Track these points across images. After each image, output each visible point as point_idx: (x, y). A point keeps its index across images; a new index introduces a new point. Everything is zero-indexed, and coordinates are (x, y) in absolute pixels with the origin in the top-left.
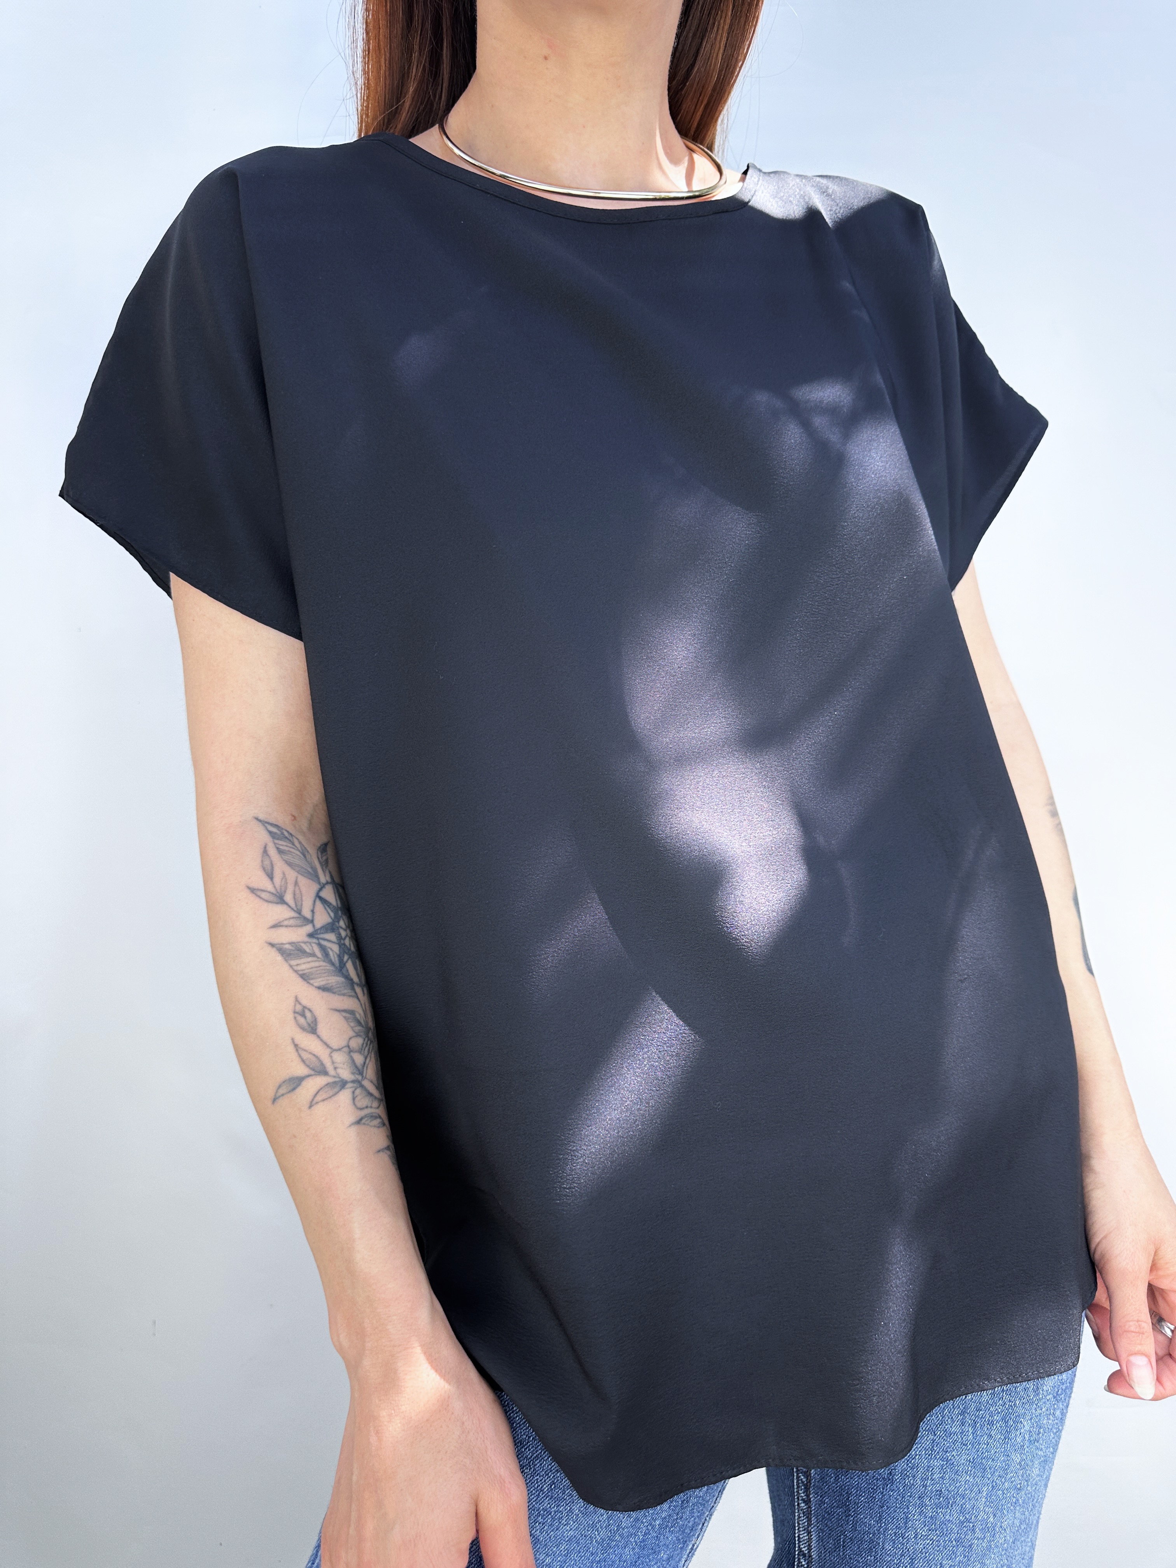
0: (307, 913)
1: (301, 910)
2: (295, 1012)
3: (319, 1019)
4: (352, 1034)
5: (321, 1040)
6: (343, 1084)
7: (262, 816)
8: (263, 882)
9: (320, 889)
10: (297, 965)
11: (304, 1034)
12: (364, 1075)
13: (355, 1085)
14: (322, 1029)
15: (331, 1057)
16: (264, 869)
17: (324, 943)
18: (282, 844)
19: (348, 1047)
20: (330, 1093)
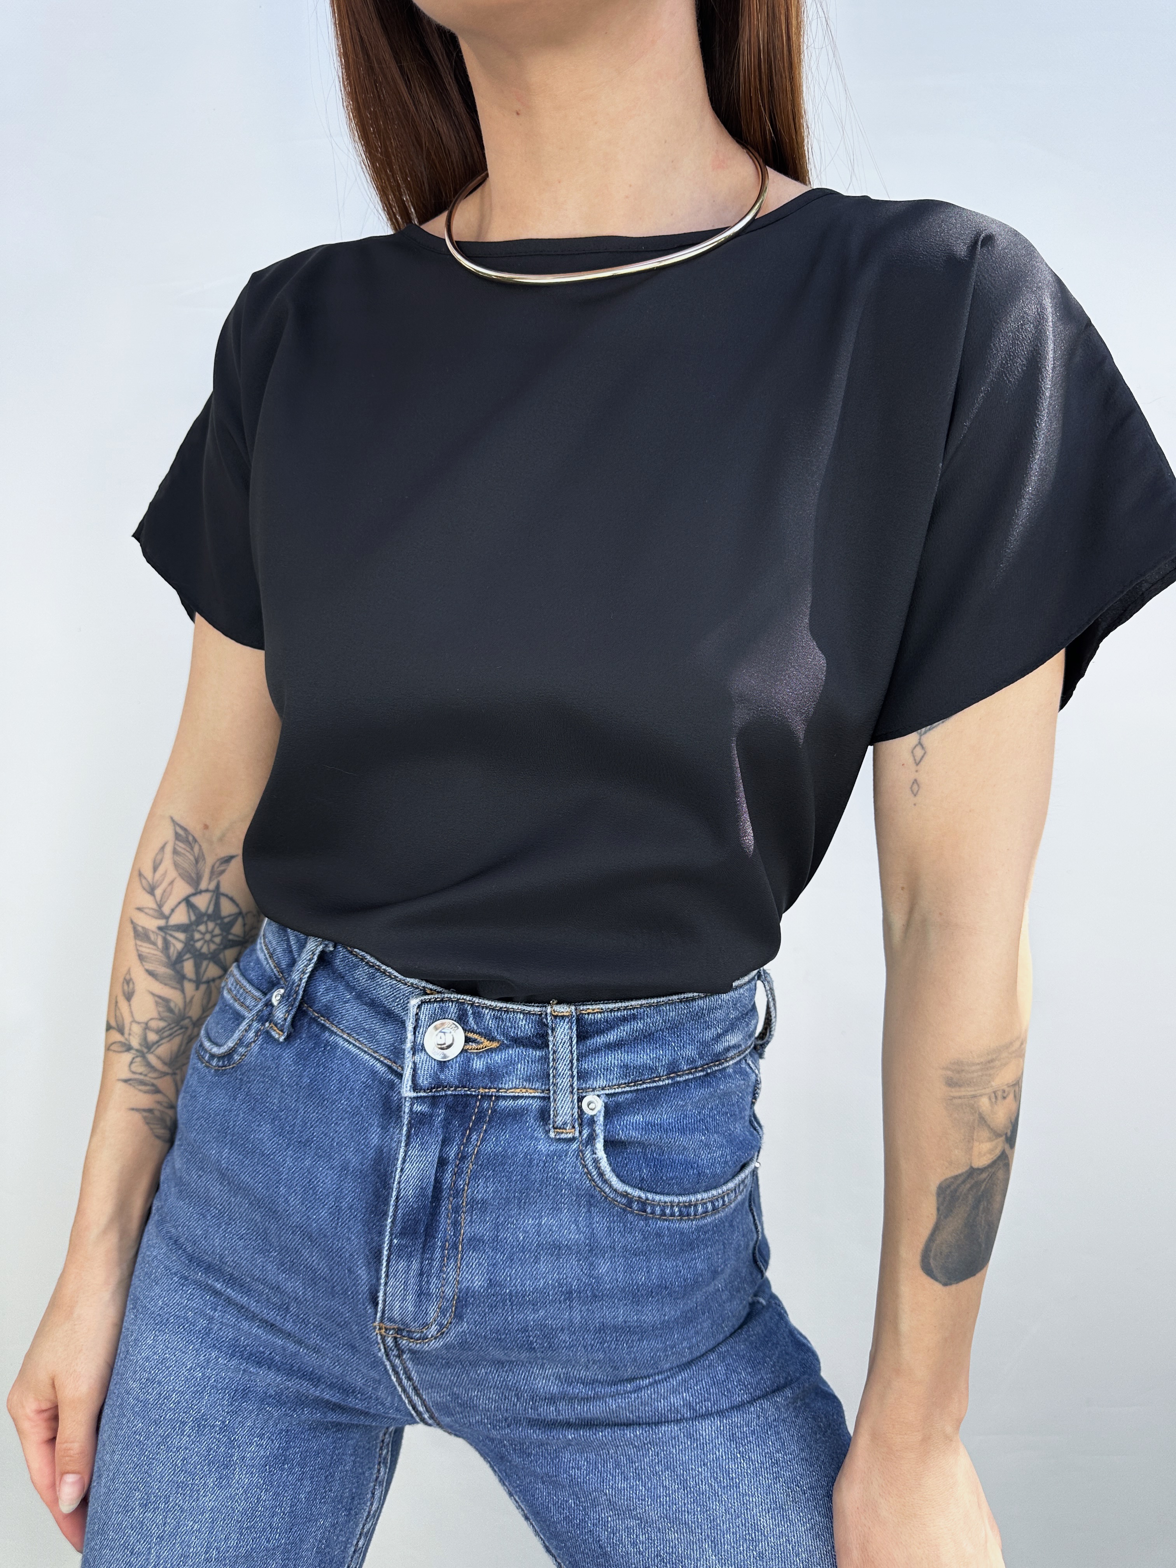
0: (166, 910)
1: (163, 906)
3: (136, 993)
4: (155, 1014)
5: (131, 1009)
6: (129, 1048)
7: (176, 818)
8: (148, 872)
9: (194, 894)
10: (140, 946)
11: (124, 998)
12: (152, 1050)
13: (138, 1054)
14: (134, 1001)
15: (131, 1024)
16: (154, 861)
17: (169, 938)
18: (181, 847)
19: (147, 1024)
20: (120, 1049)
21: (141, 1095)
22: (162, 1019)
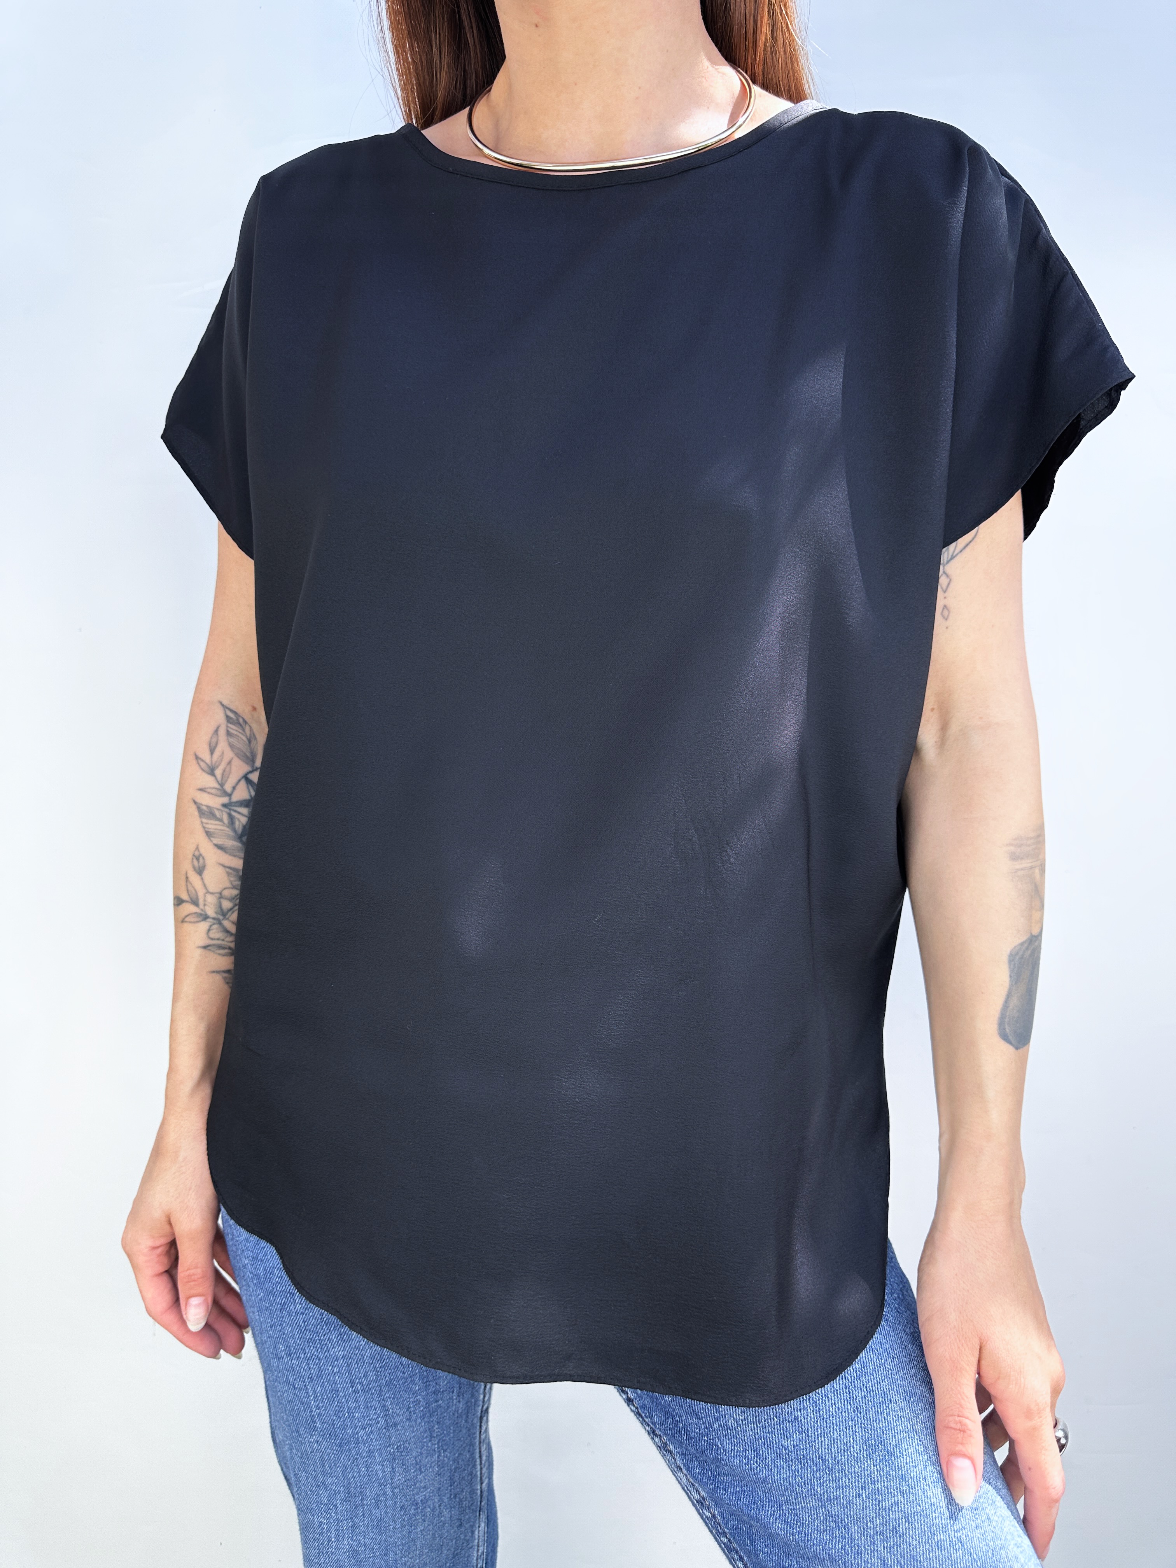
0: (228, 787)
1: (224, 785)
2: (194, 855)
3: (207, 867)
4: (228, 885)
5: (203, 882)
6: (205, 917)
7: (225, 702)
8: (205, 756)
9: (251, 772)
10: (207, 823)
11: (194, 872)
12: (227, 917)
13: (215, 922)
14: (206, 874)
15: (205, 896)
16: (210, 744)
17: (234, 814)
18: (233, 729)
19: (221, 894)
20: (196, 920)
21: (219, 957)
22: (234, 887)
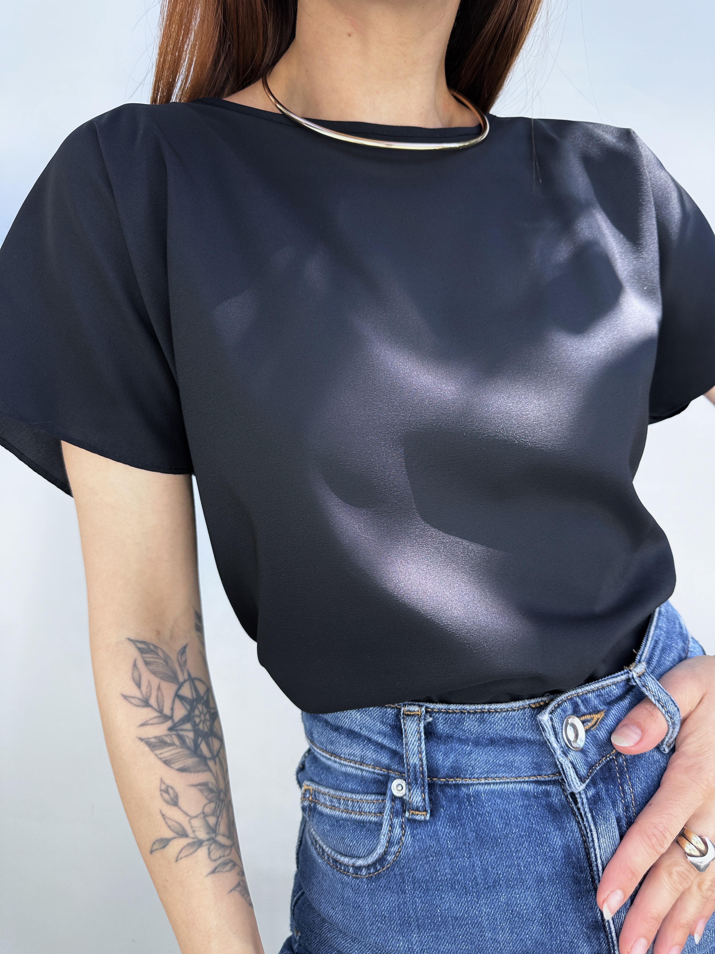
0: (167, 711)
1: (163, 710)
2: (161, 790)
3: (180, 795)
4: (205, 801)
5: (182, 811)
6: (200, 843)
7: (132, 637)
8: (134, 691)
9: (179, 689)
10: (161, 754)
11: (169, 807)
12: (217, 832)
13: (210, 842)
14: (182, 802)
15: (190, 823)
16: (134, 680)
17: (181, 733)
18: (149, 657)
19: (203, 813)
20: (191, 851)
21: (229, 874)
22: (210, 801)
